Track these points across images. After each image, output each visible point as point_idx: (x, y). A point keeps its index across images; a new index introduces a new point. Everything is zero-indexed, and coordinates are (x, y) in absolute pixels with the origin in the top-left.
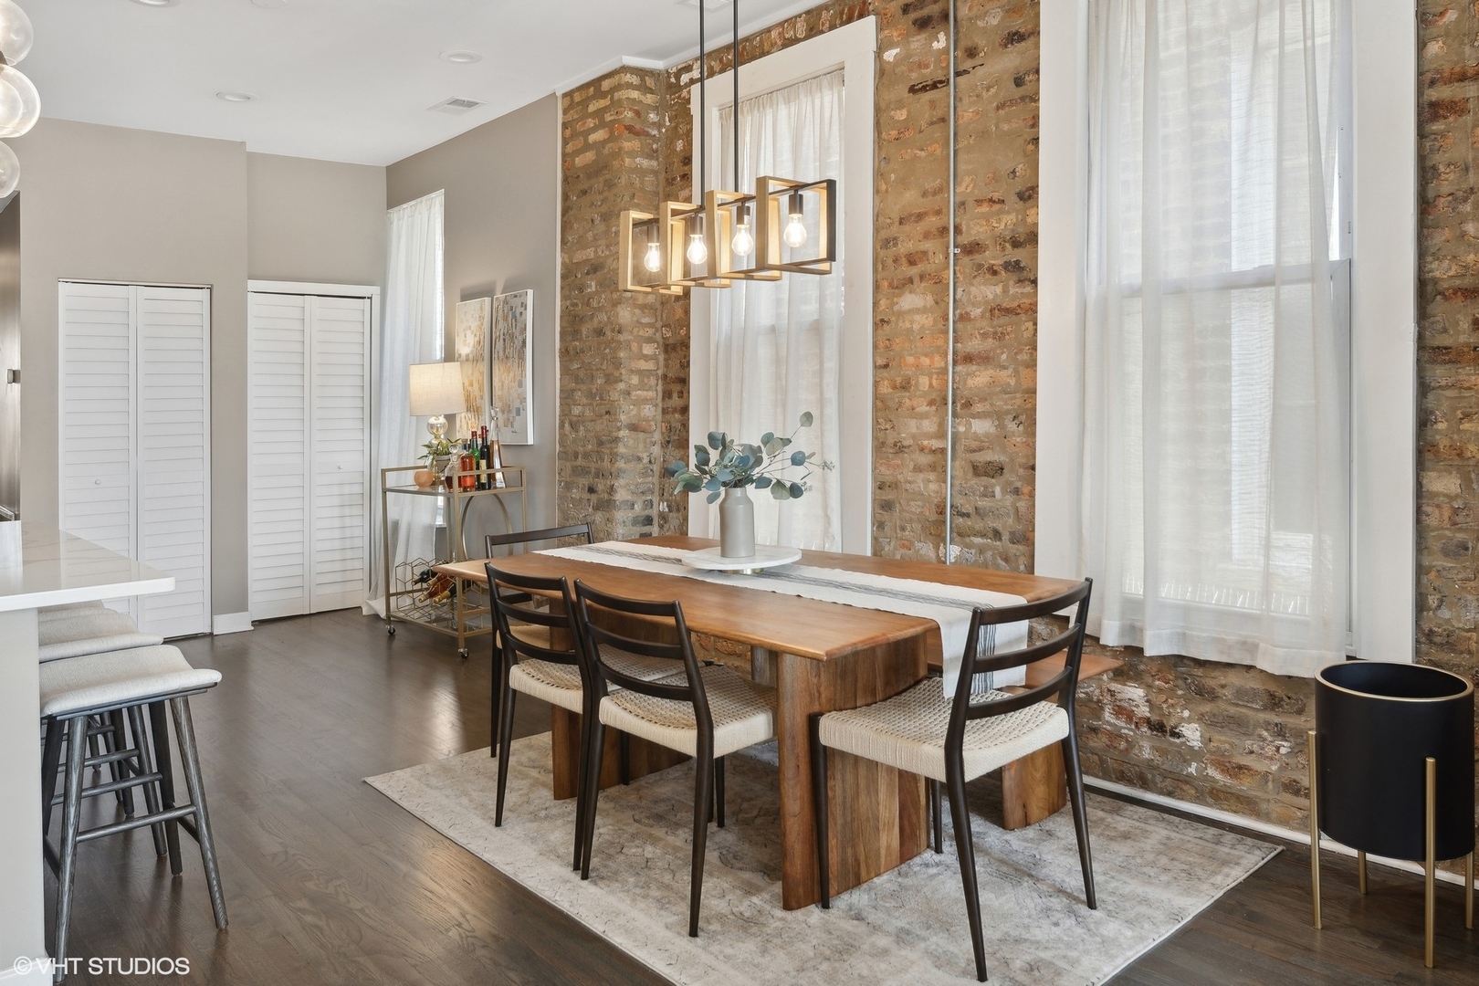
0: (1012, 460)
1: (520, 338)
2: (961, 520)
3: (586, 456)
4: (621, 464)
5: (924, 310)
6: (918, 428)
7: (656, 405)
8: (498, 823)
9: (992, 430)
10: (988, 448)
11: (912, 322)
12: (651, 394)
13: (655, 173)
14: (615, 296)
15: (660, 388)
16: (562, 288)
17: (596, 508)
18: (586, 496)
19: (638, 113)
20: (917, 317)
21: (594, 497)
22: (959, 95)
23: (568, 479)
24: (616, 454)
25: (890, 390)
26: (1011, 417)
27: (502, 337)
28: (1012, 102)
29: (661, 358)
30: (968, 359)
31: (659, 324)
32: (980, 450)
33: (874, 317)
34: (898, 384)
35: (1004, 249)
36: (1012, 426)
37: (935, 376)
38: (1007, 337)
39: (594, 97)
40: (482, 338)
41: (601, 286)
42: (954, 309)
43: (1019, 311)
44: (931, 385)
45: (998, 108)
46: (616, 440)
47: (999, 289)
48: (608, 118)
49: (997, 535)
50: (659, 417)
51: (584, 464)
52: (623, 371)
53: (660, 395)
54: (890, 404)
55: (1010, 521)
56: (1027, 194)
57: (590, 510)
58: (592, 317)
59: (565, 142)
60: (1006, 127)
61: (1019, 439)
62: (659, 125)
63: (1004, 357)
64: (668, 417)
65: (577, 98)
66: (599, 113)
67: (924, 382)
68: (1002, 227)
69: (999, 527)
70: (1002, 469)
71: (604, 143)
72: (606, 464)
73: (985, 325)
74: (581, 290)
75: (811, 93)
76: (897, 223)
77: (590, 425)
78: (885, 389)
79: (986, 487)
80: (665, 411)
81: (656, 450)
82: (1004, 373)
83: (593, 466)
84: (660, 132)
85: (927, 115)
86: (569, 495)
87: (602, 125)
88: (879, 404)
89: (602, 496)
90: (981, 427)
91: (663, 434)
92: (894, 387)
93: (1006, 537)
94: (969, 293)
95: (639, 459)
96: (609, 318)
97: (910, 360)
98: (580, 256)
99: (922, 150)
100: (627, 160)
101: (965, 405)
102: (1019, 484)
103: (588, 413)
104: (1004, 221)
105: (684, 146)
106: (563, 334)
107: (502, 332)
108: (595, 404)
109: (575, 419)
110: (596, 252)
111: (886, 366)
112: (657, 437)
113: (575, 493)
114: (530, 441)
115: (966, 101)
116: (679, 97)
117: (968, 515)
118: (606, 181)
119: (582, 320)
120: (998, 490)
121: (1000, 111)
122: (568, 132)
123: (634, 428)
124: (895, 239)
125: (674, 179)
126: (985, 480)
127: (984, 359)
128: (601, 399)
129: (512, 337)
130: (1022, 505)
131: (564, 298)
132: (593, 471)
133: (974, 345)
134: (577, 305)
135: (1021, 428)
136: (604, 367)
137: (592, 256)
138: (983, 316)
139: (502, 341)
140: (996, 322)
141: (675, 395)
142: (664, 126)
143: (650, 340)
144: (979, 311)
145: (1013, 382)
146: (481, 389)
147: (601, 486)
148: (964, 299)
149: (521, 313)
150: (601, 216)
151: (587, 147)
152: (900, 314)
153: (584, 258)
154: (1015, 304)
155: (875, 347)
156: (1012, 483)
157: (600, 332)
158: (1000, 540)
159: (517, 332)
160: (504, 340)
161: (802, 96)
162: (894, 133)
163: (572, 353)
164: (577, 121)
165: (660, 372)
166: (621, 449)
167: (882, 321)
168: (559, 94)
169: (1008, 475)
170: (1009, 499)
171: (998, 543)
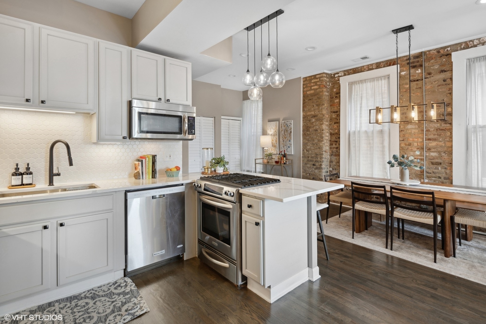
0: (444, 162)
1: (290, 131)
2: (428, 174)
3: (312, 157)
4: (323, 160)
5: (415, 129)
6: (413, 154)
7: (328, 147)
8: (353, 238)
9: (437, 155)
10: (436, 159)
11: (411, 131)
12: (328, 144)
13: (328, 96)
14: (321, 123)
15: (329, 143)
16: (303, 120)
17: (316, 169)
18: (312, 166)
19: (326, 83)
20: (413, 130)
21: (315, 167)
22: (426, 83)
23: (306, 162)
24: (322, 157)
25: (405, 145)
26: (443, 152)
27: (283, 130)
28: (442, 85)
29: (329, 136)
30: (429, 139)
31: (329, 129)
32: (433, 159)
33: (399, 130)
34: (407, 144)
35: (440, 116)
36: (443, 154)
37: (419, 143)
38: (442, 135)
39: (313, 79)
40: (276, 130)
41: (316, 120)
42: (425, 129)
43: (446, 130)
44: (418, 145)
45: (438, 86)
46: (322, 154)
47: (439, 125)
48: (318, 83)
49: (440, 178)
50: (329, 149)
51: (311, 159)
52: (324, 139)
53: (329, 144)
54: (404, 148)
55: (444, 175)
56: (447, 105)
57: (314, 169)
58: (313, 127)
59: (304, 88)
60: (441, 90)
61: (446, 157)
62: (329, 85)
63: (441, 139)
64: (332, 149)
65: (308, 79)
66: (315, 82)
67: (416, 144)
68: (440, 111)
69: (440, 176)
70: (441, 163)
71: (317, 89)
72: (319, 159)
73: (435, 132)
74: (310, 121)
75: (378, 80)
76: (406, 110)
77: (313, 151)
78: (403, 145)
79: (436, 167)
80: (330, 148)
81: (329, 156)
82: (441, 143)
83: (314, 160)
84: (329, 87)
85: (415, 87)
86: (306, 166)
87: (316, 85)
88: (401, 149)
89: (318, 166)
90: (433, 154)
91: (330, 153)
92: (406, 145)
93: (442, 178)
94: (429, 125)
95: (326, 158)
96: (319, 127)
97: (411, 139)
98: (309, 113)
99: (414, 94)
100: (324, 93)
101: (429, 149)
102: (446, 167)
103: (312, 148)
104: (440, 110)
105: (336, 90)
106: (303, 131)
107: (283, 129)
108: (315, 146)
109: (308, 149)
110: (314, 113)
111: (403, 140)
112: (329, 153)
113: (308, 165)
114: (293, 154)
115: (428, 84)
116: (334, 80)
117: (430, 173)
118: (318, 97)
119: (310, 127)
120: (440, 168)
121: (439, 87)
122: (305, 86)
123: (325, 152)
124: (406, 113)
125: (333, 97)
126: (436, 166)
127: (435, 140)
128: (317, 145)
129: (287, 131)
130: (448, 171)
131: (303, 122)
132: (314, 161)
133: (431, 136)
134: (308, 124)
135: (446, 155)
136: (318, 138)
137: (313, 113)
138: (434, 130)
139: (283, 131)
140: (438, 132)
141: (334, 145)
142: (330, 86)
143: (328, 132)
144: (432, 129)
145: (443, 145)
146: (276, 141)
147: (317, 164)
148: (428, 127)
149: (290, 125)
150: (316, 105)
151: (311, 90)
152: (407, 129)
153: (311, 114)
154: (444, 128)
155: (400, 136)
156: (444, 167)
157: (316, 130)
158: (441, 179)
159: (288, 129)
160: (284, 131)
161: (375, 81)
162: (405, 90)
163: (307, 134)
164: (308, 84)
165: (329, 139)
166: (324, 156)
167: (402, 130)
168: (302, 78)
169: (442, 165)
170: (443, 170)
171: (440, 179)
